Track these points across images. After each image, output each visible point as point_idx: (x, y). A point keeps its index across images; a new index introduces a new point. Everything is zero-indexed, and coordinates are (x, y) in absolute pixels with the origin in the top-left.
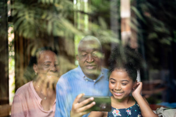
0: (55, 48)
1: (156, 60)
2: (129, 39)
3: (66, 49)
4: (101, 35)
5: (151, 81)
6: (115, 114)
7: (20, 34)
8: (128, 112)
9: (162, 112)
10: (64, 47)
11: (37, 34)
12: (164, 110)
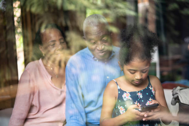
0: (66, 23)
1: (177, 33)
2: (147, 11)
3: (78, 24)
4: (116, 7)
5: (171, 56)
6: (125, 98)
7: (28, 9)
8: (139, 95)
9: (178, 92)
10: (76, 22)
11: (47, 9)
12: (181, 89)
